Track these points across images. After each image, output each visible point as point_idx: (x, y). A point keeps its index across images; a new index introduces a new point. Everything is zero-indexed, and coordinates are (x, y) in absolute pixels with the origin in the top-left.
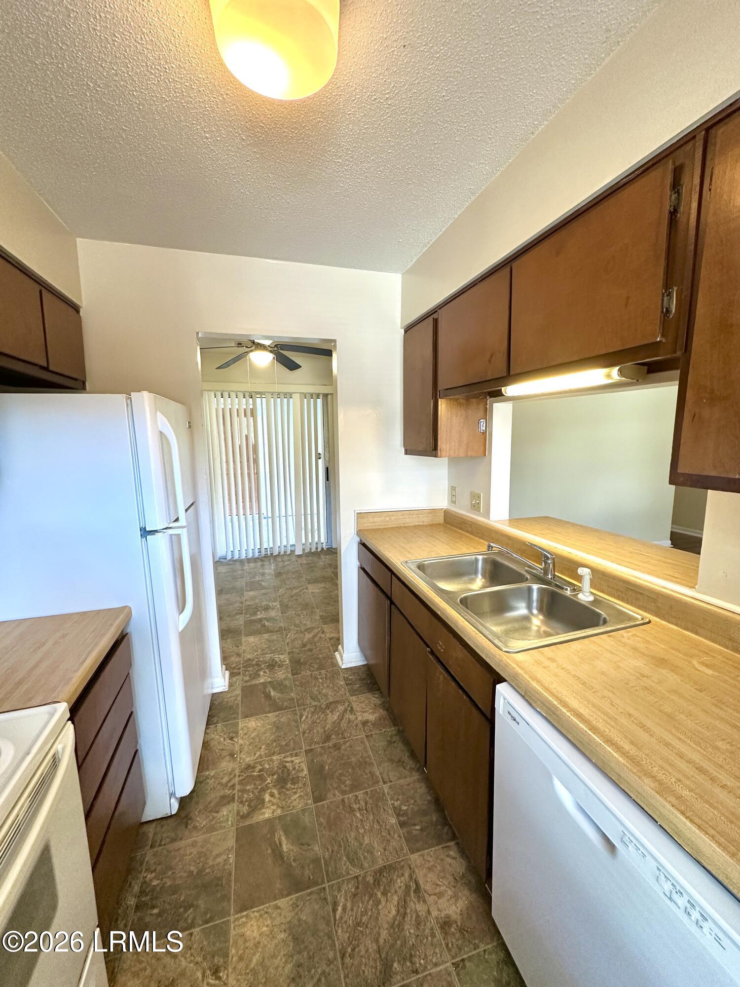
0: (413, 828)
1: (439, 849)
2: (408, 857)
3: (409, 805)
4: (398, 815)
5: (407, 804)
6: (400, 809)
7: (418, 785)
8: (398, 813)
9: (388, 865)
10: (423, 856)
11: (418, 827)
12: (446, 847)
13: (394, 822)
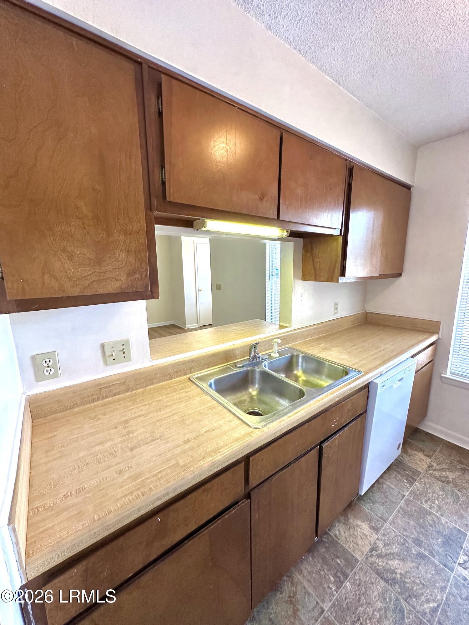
0: (342, 565)
1: (341, 541)
2: (362, 562)
3: (328, 575)
4: (342, 582)
5: (327, 577)
6: (335, 582)
7: (305, 573)
8: (339, 584)
9: (379, 577)
10: (354, 551)
11: (339, 562)
12: (337, 538)
13: (348, 583)
